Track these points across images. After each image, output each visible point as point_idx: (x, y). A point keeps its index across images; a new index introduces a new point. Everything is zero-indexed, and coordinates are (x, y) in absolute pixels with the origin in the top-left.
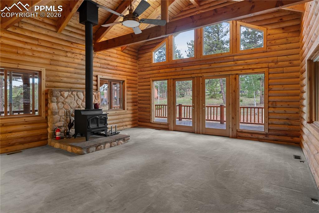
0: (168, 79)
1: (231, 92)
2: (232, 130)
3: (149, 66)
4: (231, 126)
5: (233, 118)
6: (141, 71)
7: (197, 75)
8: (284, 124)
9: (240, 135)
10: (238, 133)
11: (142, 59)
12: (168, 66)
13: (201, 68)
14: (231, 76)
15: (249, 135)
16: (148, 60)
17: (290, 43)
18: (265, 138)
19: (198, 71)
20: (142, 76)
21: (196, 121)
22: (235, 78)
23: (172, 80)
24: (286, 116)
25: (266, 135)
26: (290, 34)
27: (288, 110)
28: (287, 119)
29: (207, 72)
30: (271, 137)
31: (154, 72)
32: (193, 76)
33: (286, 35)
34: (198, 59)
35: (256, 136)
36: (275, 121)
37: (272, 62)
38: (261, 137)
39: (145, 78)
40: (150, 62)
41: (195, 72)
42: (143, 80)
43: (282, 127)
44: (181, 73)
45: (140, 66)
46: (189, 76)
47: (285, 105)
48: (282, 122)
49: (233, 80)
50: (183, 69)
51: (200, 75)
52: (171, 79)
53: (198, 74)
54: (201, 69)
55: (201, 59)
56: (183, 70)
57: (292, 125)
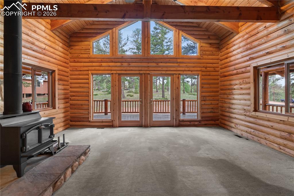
0: (112, 74)
1: (174, 88)
2: (176, 120)
3: (87, 57)
4: (174, 117)
5: (176, 110)
6: (75, 62)
7: (145, 72)
8: (211, 112)
9: (181, 124)
10: (180, 122)
11: (76, 47)
12: (113, 60)
13: (148, 66)
14: (175, 75)
15: (189, 123)
16: (85, 50)
17: (214, 55)
18: (199, 124)
19: (146, 69)
20: (77, 68)
22: (178, 77)
23: (117, 75)
24: (212, 106)
25: (199, 121)
26: (214, 49)
27: (213, 102)
28: (212, 109)
29: (154, 70)
30: (203, 123)
31: (94, 64)
32: (141, 72)
33: (211, 49)
34: (145, 57)
35: (192, 123)
36: (205, 111)
37: (204, 67)
38: (196, 123)
39: (81, 71)
40: (88, 53)
41: (143, 69)
42: (77, 73)
43: (209, 115)
44: (128, 68)
45: (73, 55)
46: (138, 72)
47: (211, 98)
48: (209, 110)
49: (177, 79)
50: (130, 64)
51: (148, 72)
52: (116, 74)
53: (146, 71)
54: (148, 67)
55: (149, 58)
56: (130, 65)
57: (215, 113)
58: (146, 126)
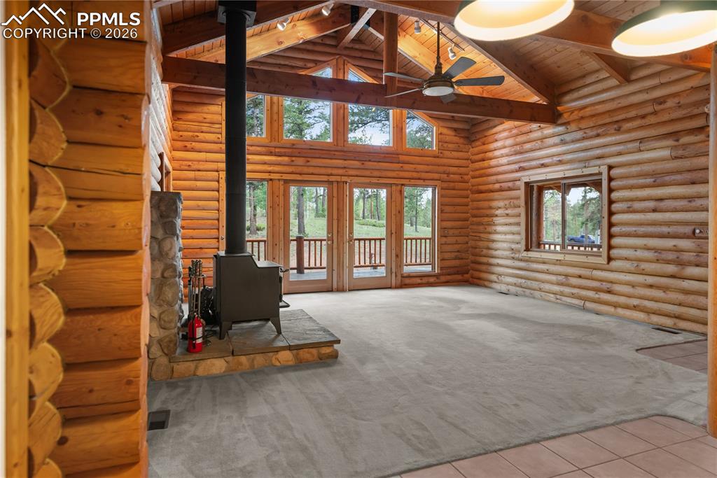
0: (271, 180)
1: (393, 212)
2: (396, 276)
3: (216, 140)
4: (394, 270)
5: (397, 256)
6: (186, 149)
7: (338, 178)
8: (456, 258)
9: (407, 282)
10: (403, 279)
11: (191, 116)
12: (273, 150)
13: (346, 166)
14: (394, 187)
15: (418, 281)
17: (461, 151)
18: (437, 281)
19: (341, 171)
20: (190, 163)
21: (335, 267)
22: (401, 191)
23: (282, 183)
24: (457, 247)
25: (437, 276)
26: (462, 141)
27: (460, 239)
28: (458, 251)
29: (357, 176)
30: (443, 279)
32: (332, 178)
33: (456, 139)
34: (339, 148)
35: (425, 280)
36: (447, 256)
37: (444, 173)
38: (432, 280)
39: (199, 171)
41: (335, 171)
42: (191, 174)
43: (457, 262)
44: (306, 170)
45: (181, 133)
46: (325, 178)
47: (457, 232)
48: (453, 255)
49: (398, 194)
50: (308, 161)
51: (344, 179)
52: (279, 180)
53: (341, 176)
54: (345, 168)
55: (345, 150)
56: (308, 164)
57: (462, 259)
58: (341, 290)
